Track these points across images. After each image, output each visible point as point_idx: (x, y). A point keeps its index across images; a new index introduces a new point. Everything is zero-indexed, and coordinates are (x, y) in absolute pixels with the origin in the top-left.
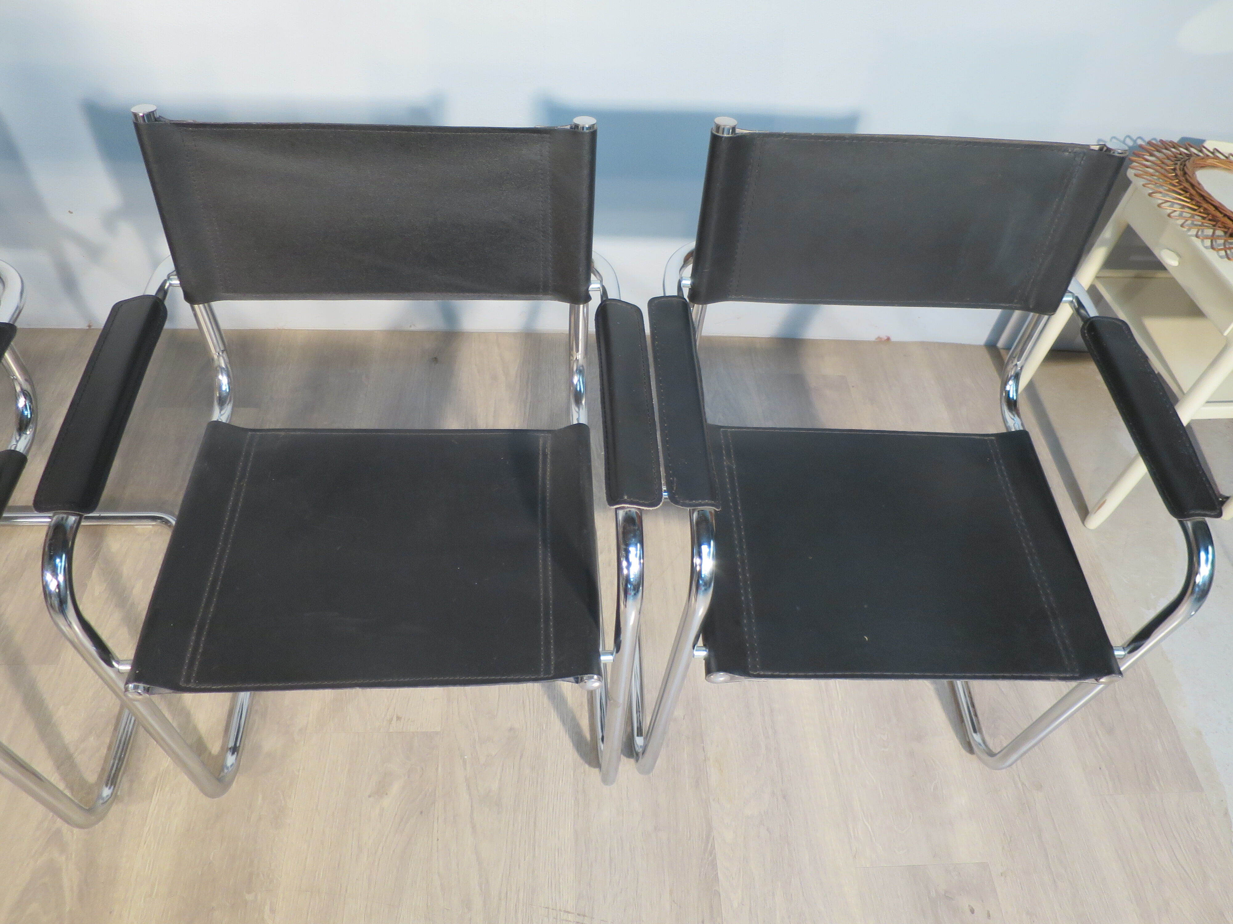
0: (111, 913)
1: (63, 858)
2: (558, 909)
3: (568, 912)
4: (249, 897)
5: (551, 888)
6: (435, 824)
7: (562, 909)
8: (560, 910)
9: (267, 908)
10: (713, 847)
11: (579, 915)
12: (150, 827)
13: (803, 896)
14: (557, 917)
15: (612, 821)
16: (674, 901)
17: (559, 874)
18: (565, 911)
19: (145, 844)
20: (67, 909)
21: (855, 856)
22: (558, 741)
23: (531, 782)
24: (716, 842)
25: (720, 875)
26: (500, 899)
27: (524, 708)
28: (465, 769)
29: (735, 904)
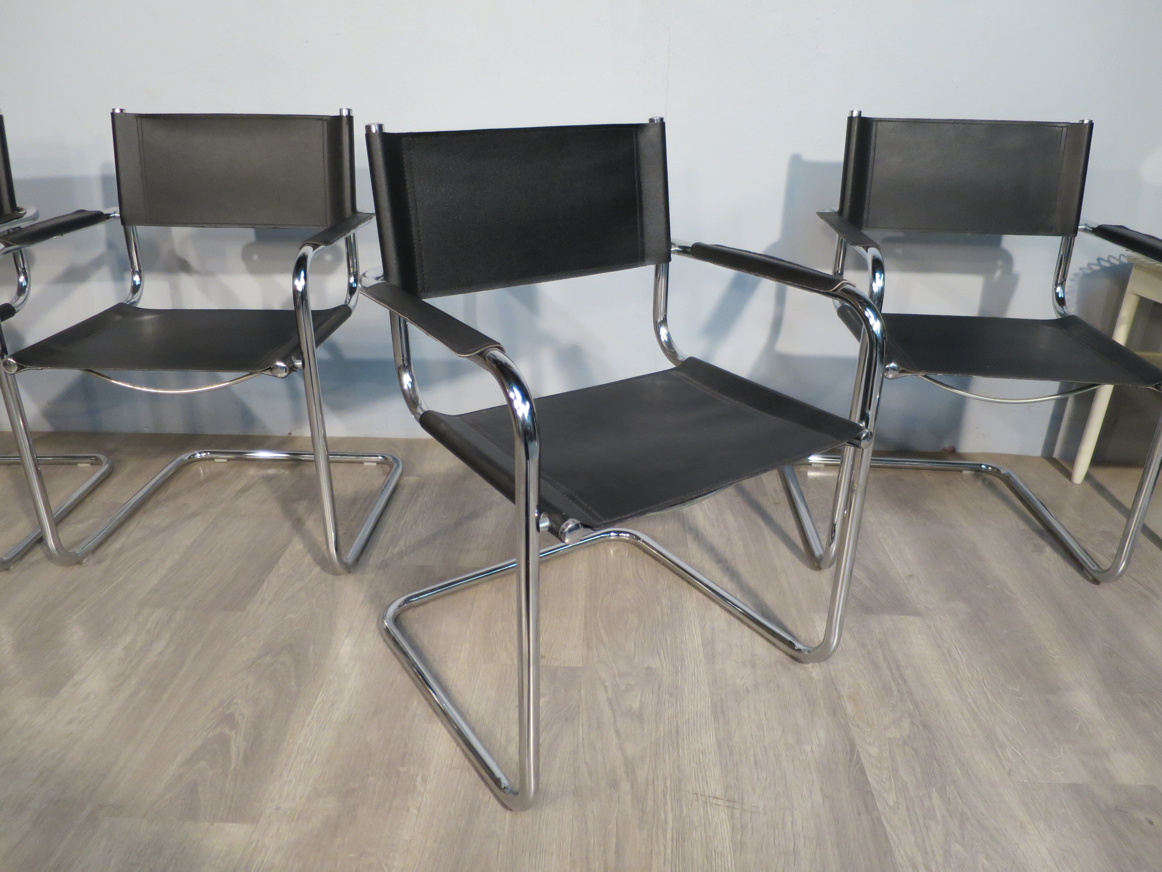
0: (272, 772)
1: (233, 733)
2: (707, 794)
3: (717, 798)
4: (402, 769)
5: (699, 780)
6: (581, 728)
7: (710, 795)
8: (709, 796)
9: (419, 779)
10: (859, 757)
11: (728, 801)
12: (314, 716)
13: (962, 800)
14: (706, 801)
15: (753, 734)
16: (826, 797)
17: (705, 770)
18: (714, 798)
19: (308, 727)
20: (232, 767)
21: (1009, 774)
22: (693, 678)
23: (670, 704)
24: (861, 755)
25: (870, 779)
26: (647, 784)
27: (659, 655)
28: (607, 692)
29: (891, 803)
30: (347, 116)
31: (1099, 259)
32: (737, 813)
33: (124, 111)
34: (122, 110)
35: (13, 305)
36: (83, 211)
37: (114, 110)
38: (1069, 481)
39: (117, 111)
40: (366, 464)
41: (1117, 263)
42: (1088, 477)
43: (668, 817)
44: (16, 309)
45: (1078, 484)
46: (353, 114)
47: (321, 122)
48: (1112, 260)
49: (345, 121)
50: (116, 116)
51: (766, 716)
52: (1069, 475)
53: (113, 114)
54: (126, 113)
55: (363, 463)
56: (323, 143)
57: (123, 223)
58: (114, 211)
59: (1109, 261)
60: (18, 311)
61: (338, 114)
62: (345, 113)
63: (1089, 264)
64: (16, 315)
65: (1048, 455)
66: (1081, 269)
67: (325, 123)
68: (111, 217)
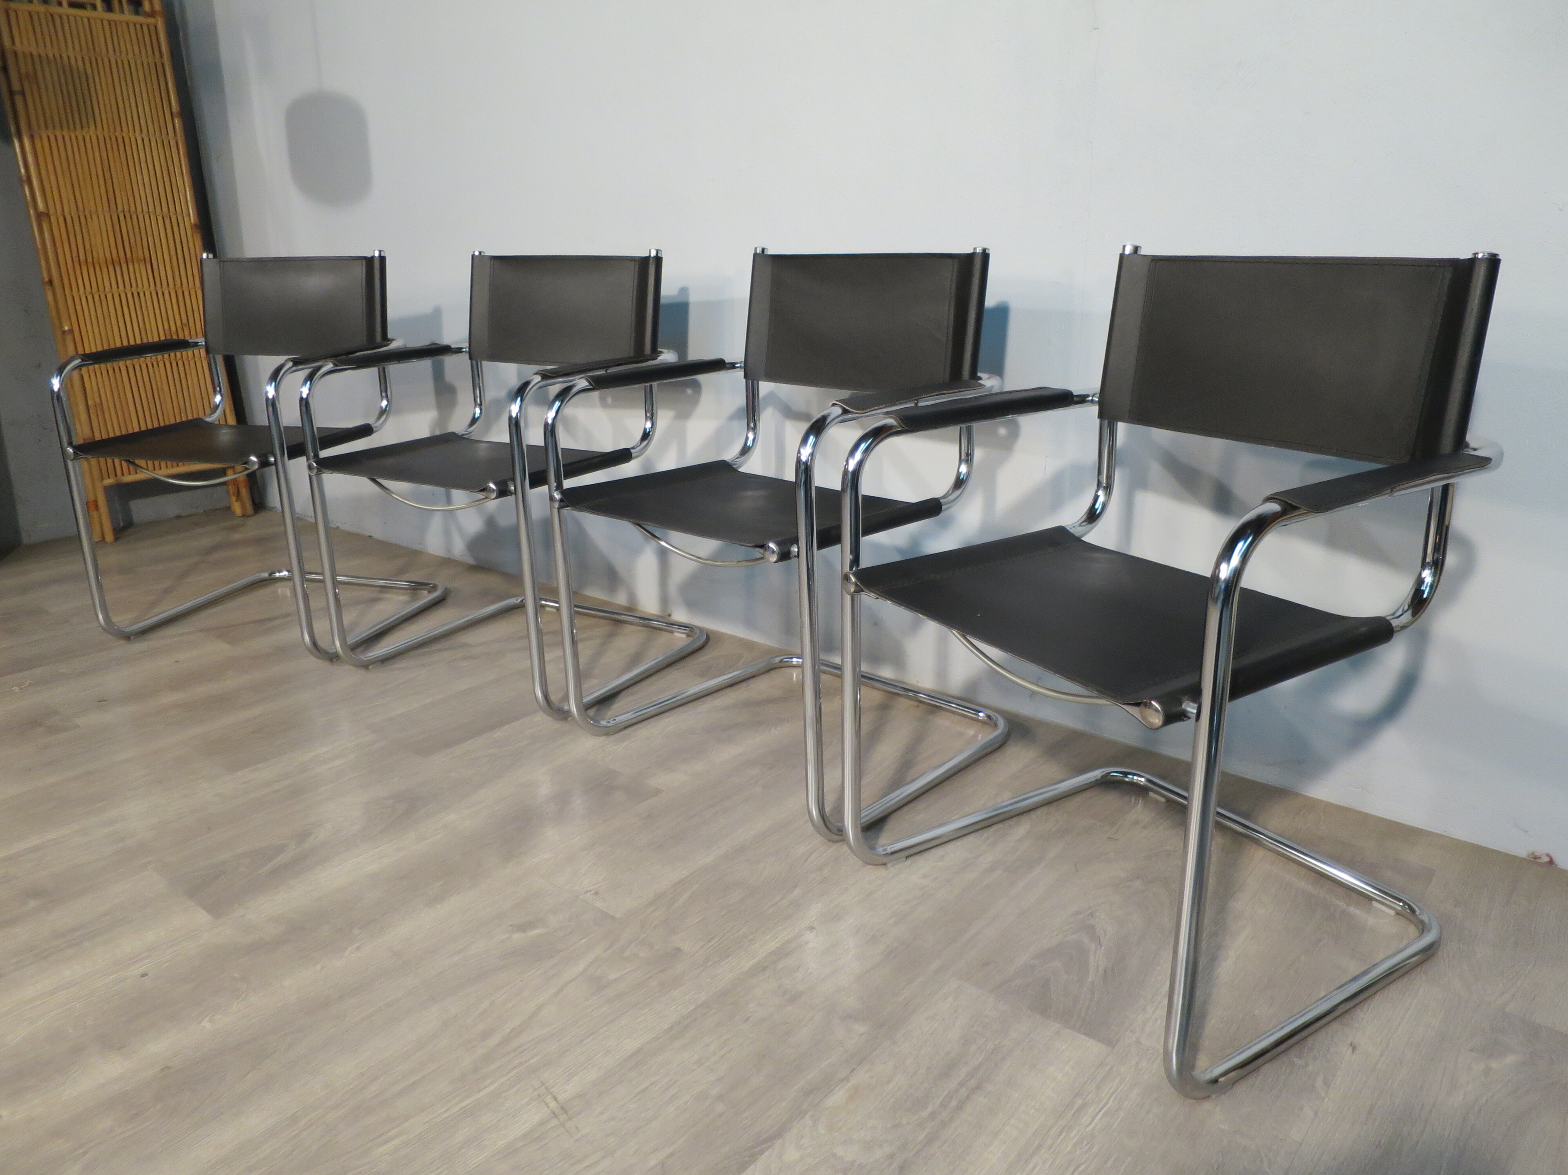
2: (551, 1090)
3: (556, 1099)
5: (565, 1073)
7: (554, 1093)
8: (551, 1093)
14: (542, 1095)
17: (584, 1069)
18: (554, 1097)
30: (654, 257)
34: (480, 253)
35: (372, 426)
36: (437, 344)
37: (474, 252)
40: (676, 634)
44: (374, 429)
50: (475, 258)
57: (471, 358)
58: (464, 345)
60: (376, 431)
62: (653, 254)
64: (373, 435)
68: (463, 352)
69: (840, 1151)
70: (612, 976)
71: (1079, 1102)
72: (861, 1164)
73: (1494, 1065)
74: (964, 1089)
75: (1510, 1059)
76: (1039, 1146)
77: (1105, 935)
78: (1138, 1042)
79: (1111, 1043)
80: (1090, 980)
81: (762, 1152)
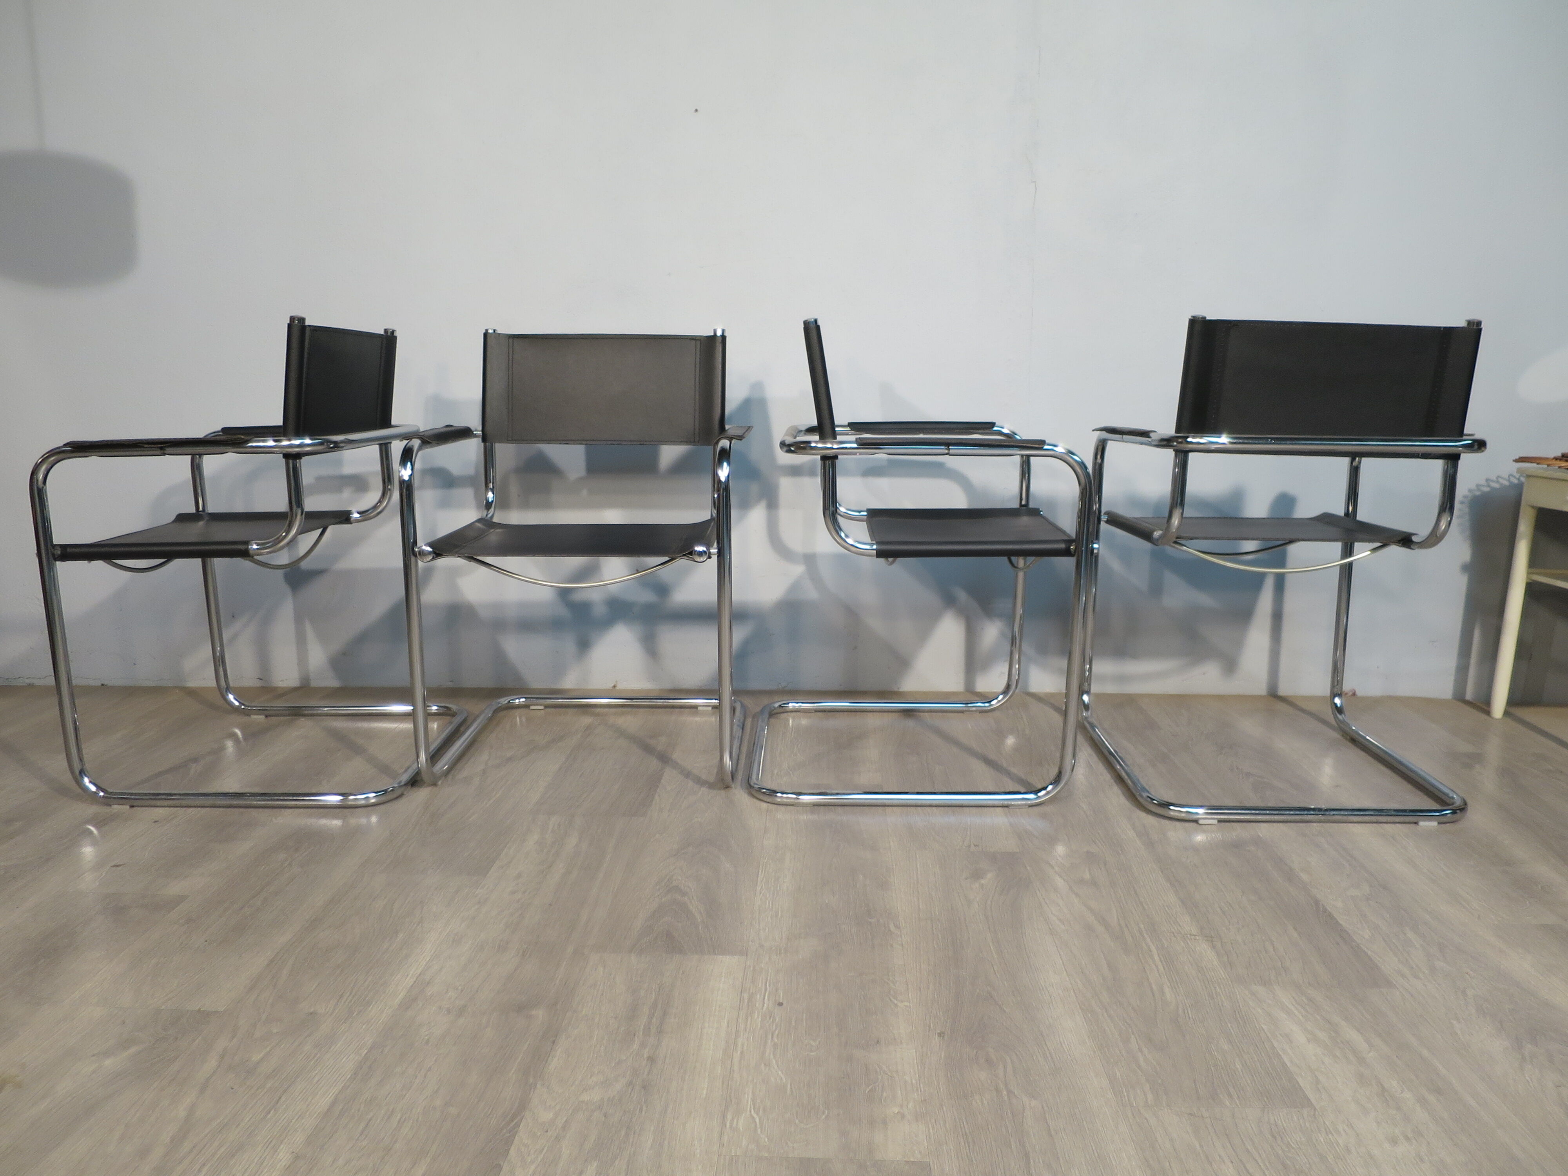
1: (686, 898)
2: (1183, 933)
3: (1195, 935)
4: (872, 920)
5: (1171, 924)
7: (1187, 933)
9: (892, 926)
11: (1206, 936)
13: (1436, 934)
14: (1184, 937)
15: (1213, 894)
17: (1175, 918)
18: (1191, 935)
19: (760, 894)
21: (1479, 918)
22: (1137, 858)
23: (1122, 875)
24: (1326, 907)
25: (1341, 922)
29: (1367, 937)
30: (720, 336)
31: (1487, 480)
32: (1219, 945)
33: (496, 332)
34: (494, 331)
37: (487, 330)
38: (1488, 717)
39: (491, 331)
41: (1507, 483)
42: (1506, 713)
43: (1151, 947)
45: (1499, 719)
46: (726, 334)
47: (694, 341)
48: (1501, 480)
49: (720, 340)
50: (488, 336)
51: (1222, 883)
52: (1488, 712)
53: (486, 335)
54: (499, 334)
55: (697, 708)
56: (695, 362)
57: (484, 439)
58: (478, 430)
59: (1498, 482)
61: (712, 334)
62: (719, 333)
63: (1478, 486)
65: (1459, 697)
66: (1470, 491)
67: (698, 343)
68: (474, 433)
69: (585, 1097)
70: (256, 1058)
71: (746, 996)
72: (609, 1098)
73: (983, 881)
74: (655, 1019)
75: (990, 875)
76: (737, 1032)
77: (691, 889)
78: (761, 946)
79: (744, 953)
80: (699, 920)
81: (518, 1125)
